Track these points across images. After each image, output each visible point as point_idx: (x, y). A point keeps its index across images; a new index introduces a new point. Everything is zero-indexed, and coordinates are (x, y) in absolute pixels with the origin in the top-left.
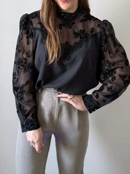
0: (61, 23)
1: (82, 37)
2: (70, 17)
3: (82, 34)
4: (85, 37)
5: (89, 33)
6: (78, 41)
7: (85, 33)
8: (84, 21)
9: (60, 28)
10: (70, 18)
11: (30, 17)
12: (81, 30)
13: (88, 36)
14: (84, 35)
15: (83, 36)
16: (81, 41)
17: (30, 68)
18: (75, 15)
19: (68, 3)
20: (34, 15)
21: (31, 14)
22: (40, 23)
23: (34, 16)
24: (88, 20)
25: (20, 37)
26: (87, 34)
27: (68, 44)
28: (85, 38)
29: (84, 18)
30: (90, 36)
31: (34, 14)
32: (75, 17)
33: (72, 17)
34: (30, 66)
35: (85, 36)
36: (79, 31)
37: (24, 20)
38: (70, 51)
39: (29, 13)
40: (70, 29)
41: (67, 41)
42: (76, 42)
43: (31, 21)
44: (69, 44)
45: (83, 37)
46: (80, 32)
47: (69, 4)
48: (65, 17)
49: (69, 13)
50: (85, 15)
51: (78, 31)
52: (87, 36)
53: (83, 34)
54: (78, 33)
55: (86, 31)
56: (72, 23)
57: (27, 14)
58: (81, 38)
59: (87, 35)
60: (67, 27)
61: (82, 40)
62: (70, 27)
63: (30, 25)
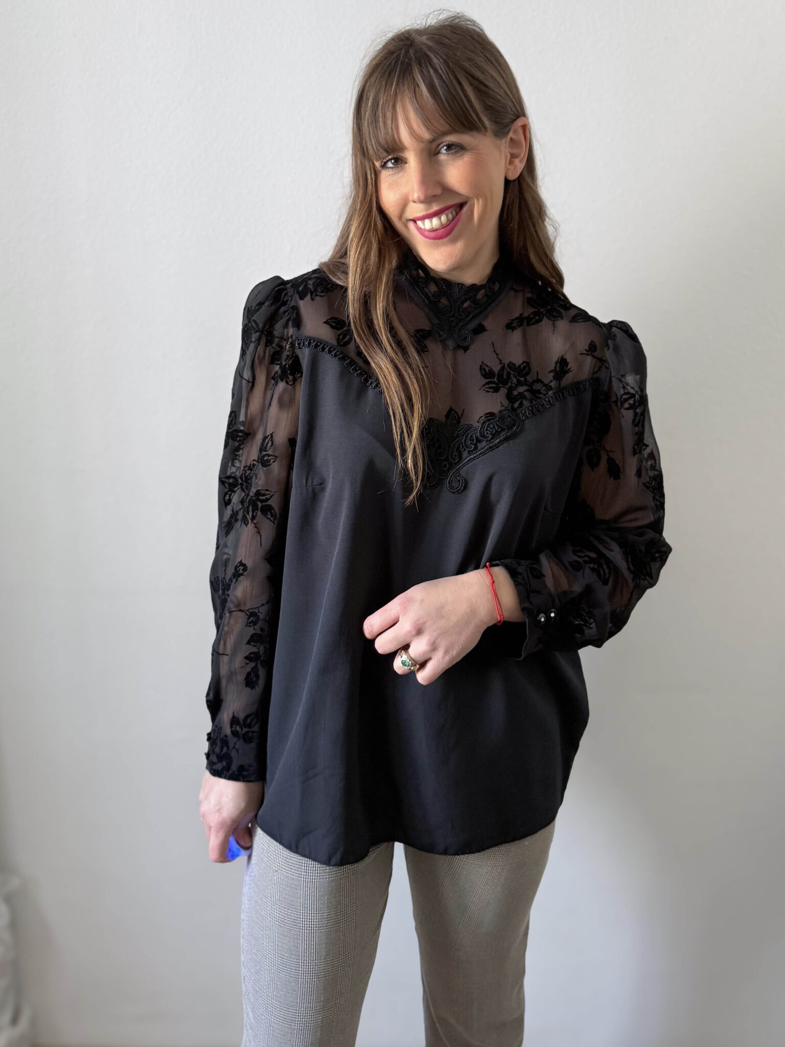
0: (426, 326)
1: (515, 393)
2: (465, 301)
3: (515, 381)
4: (527, 394)
5: (548, 378)
6: (500, 408)
7: (530, 378)
8: (528, 325)
9: (422, 350)
10: (466, 305)
11: (290, 291)
12: (511, 365)
13: (543, 390)
14: (525, 388)
15: (522, 389)
16: (513, 409)
17: (262, 511)
18: (486, 295)
19: (454, 241)
20: (310, 282)
21: (296, 279)
22: (338, 323)
23: (311, 287)
24: (545, 321)
25: (242, 377)
26: (538, 381)
27: (459, 422)
28: (531, 402)
29: (529, 311)
30: (550, 393)
31: (310, 279)
32: (490, 304)
33: (475, 301)
34: (262, 501)
35: (530, 390)
36: (503, 368)
37: (264, 303)
38: (465, 454)
39: (287, 277)
40: (460, 352)
41: (451, 409)
42: (491, 414)
43: (296, 309)
44: (463, 422)
45: (521, 396)
46: (509, 374)
47: (460, 245)
48: (444, 301)
49: (461, 285)
50: (529, 295)
51: (499, 367)
52: (539, 392)
53: (520, 383)
54: (500, 375)
55: (535, 367)
56: (473, 325)
57: (277, 278)
58: (510, 397)
59: (537, 387)
60: (451, 344)
61: (516, 405)
62: (465, 344)
63: (290, 323)
